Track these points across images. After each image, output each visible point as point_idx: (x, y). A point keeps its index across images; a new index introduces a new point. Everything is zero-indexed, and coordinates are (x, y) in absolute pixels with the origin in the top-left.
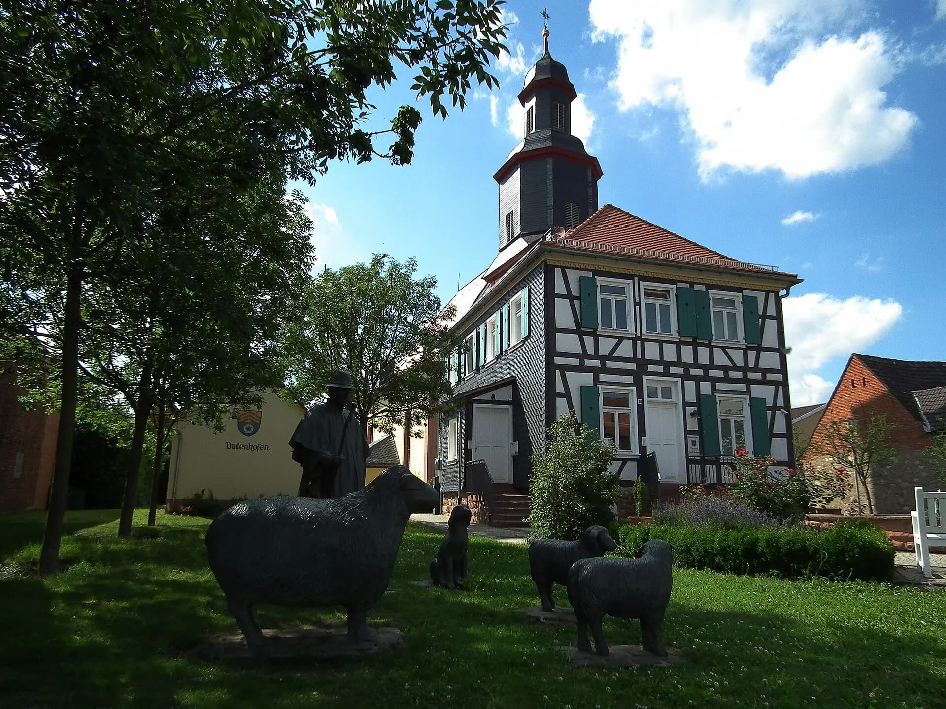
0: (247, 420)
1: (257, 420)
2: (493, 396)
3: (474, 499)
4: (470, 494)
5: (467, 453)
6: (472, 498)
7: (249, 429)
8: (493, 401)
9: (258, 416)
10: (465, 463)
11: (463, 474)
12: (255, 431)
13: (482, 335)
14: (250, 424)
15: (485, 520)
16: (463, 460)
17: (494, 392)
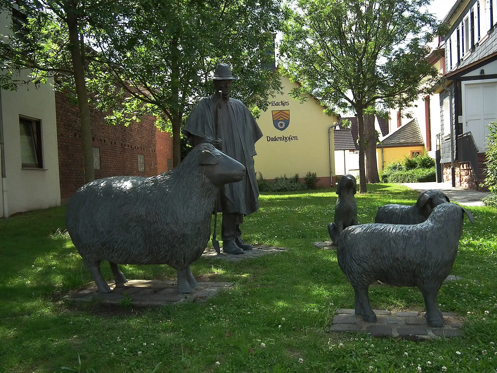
0: (280, 118)
1: (287, 117)
2: (482, 71)
3: (465, 168)
4: (461, 164)
5: (458, 127)
6: (463, 167)
7: (281, 125)
8: (482, 77)
9: (287, 115)
10: (457, 137)
11: (455, 147)
12: (287, 125)
13: (476, 14)
14: (282, 121)
15: (474, 186)
16: (454, 133)
17: (483, 68)
